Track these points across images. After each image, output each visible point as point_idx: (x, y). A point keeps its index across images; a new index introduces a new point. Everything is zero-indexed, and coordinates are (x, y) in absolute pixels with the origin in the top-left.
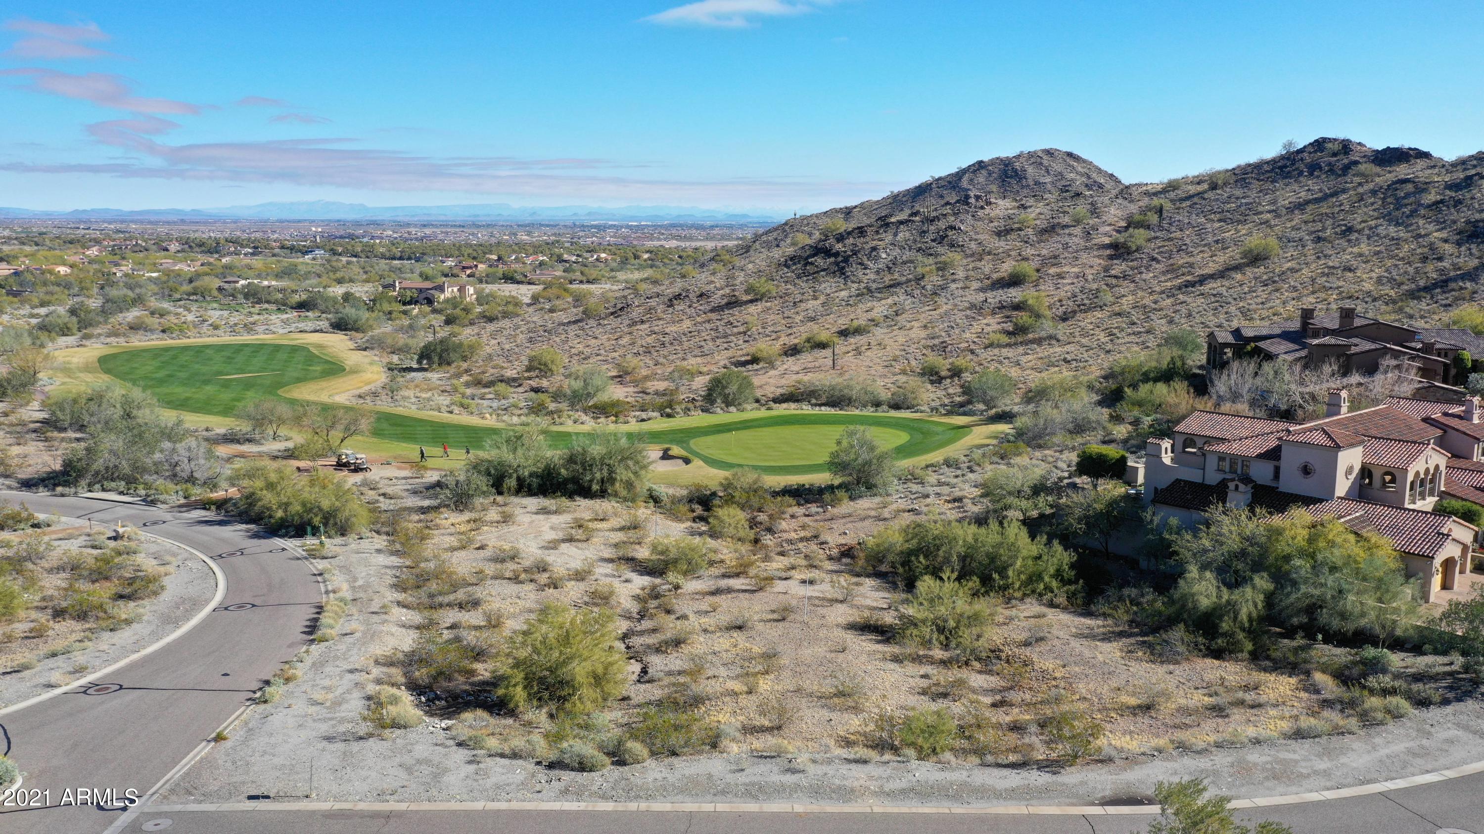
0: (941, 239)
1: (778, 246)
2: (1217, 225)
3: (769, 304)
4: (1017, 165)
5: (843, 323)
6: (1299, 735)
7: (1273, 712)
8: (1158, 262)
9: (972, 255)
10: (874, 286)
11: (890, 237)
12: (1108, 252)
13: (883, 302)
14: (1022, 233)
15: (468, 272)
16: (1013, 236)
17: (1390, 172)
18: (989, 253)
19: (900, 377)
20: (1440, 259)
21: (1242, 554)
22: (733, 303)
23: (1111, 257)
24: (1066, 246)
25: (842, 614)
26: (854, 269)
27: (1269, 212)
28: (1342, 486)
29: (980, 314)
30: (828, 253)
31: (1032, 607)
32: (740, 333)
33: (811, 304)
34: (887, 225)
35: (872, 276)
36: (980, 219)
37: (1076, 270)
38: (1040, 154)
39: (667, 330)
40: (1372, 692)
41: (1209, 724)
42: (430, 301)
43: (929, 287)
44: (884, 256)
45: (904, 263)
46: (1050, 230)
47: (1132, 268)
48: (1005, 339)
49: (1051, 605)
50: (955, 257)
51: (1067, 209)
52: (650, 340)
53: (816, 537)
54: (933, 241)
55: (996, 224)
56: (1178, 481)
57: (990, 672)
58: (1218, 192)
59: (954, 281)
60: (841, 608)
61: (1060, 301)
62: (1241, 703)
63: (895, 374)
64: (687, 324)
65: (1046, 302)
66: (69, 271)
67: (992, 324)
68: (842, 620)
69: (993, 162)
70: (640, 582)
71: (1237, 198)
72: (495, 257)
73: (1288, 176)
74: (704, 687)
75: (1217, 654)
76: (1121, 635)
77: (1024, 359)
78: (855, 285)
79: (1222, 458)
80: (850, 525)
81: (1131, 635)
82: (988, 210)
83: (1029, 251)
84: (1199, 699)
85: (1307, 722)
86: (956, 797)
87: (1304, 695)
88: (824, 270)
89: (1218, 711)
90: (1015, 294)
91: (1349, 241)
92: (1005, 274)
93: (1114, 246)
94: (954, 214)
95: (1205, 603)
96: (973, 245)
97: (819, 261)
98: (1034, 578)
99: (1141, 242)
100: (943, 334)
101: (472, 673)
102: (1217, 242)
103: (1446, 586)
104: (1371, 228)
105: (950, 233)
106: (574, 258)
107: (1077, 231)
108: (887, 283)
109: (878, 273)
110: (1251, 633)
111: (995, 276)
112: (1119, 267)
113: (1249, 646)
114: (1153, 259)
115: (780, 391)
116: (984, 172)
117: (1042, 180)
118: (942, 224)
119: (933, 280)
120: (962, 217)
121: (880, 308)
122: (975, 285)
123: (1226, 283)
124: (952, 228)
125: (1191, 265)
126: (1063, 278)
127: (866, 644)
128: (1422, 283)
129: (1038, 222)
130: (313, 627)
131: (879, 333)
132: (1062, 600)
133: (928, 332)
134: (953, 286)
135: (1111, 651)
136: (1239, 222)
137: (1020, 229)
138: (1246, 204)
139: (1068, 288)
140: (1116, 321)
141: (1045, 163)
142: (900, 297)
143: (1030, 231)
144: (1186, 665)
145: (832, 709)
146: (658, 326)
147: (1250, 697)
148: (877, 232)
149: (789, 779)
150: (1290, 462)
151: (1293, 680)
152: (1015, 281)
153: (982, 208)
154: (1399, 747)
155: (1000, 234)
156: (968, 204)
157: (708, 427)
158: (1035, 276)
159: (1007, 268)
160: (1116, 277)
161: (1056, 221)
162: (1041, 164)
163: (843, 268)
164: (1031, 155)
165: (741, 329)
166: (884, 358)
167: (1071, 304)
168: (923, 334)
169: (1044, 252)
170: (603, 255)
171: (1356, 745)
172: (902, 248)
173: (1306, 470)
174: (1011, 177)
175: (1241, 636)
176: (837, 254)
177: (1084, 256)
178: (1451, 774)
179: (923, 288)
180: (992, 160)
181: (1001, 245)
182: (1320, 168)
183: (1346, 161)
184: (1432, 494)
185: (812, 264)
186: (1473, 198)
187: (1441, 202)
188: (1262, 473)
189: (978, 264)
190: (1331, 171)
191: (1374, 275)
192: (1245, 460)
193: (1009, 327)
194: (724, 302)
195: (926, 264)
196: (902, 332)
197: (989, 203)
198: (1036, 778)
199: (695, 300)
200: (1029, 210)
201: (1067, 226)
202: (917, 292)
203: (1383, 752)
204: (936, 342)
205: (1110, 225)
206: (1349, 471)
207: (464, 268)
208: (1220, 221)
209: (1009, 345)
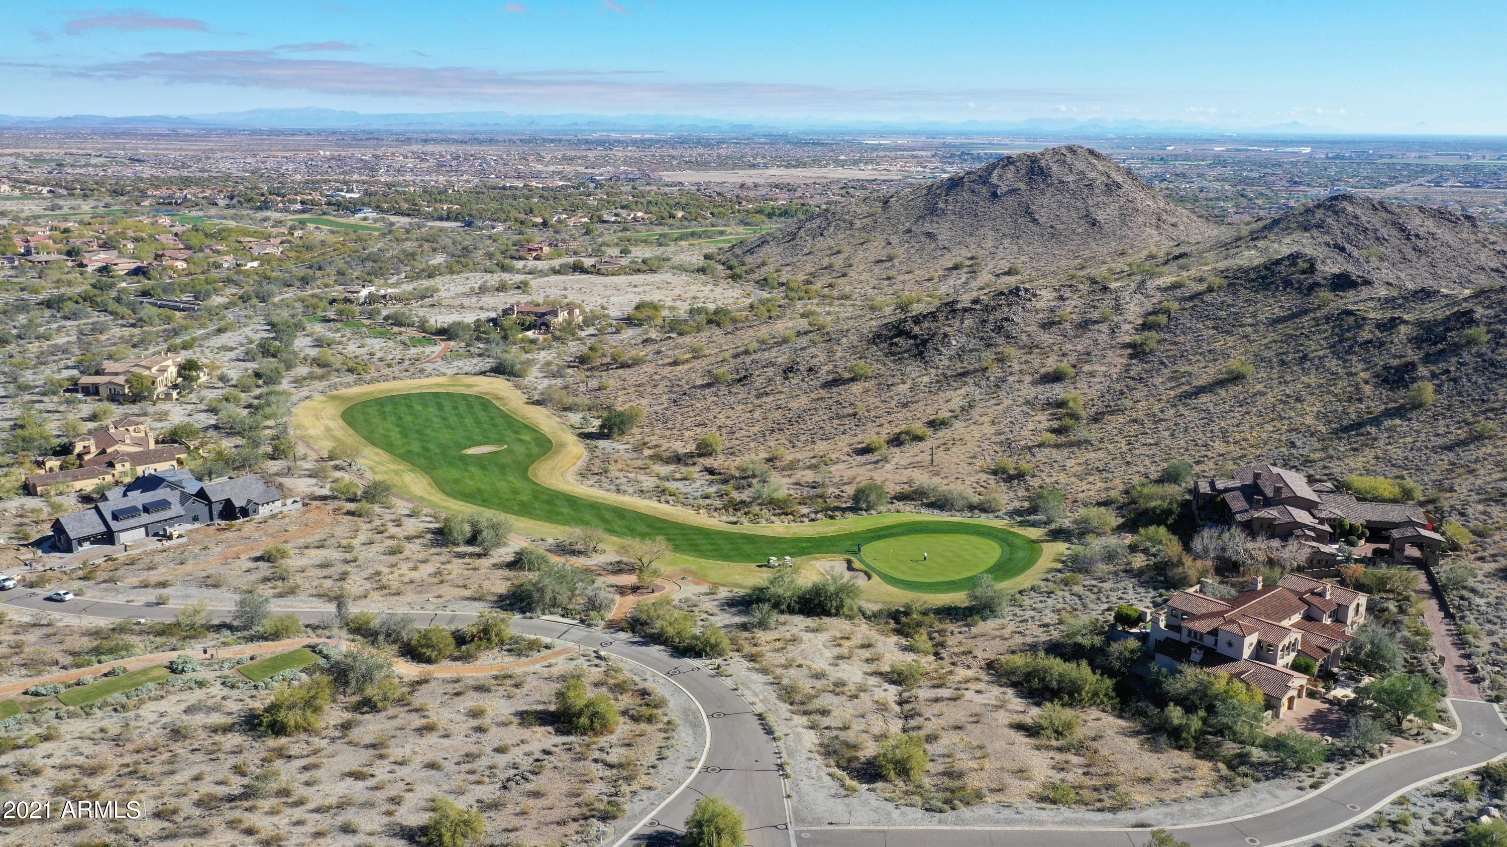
0: (999, 329)
1: (822, 235)
2: (1211, 332)
3: (867, 385)
4: (1043, 162)
5: (929, 413)
6: (1206, 795)
7: (1199, 783)
8: (1166, 367)
9: (1024, 347)
10: (949, 373)
11: (958, 324)
12: (1129, 351)
13: (958, 392)
14: (1062, 327)
15: (534, 254)
16: (1054, 329)
17: (1342, 298)
18: (1037, 347)
19: (981, 475)
20: (1360, 400)
21: (1195, 691)
22: (836, 382)
23: (1132, 357)
24: (1096, 343)
25: (1003, 718)
26: (930, 353)
27: (1251, 325)
28: (1247, 653)
29: (1034, 410)
30: (908, 335)
31: (1094, 713)
32: (850, 415)
33: (902, 388)
34: (954, 311)
35: (947, 363)
36: (1029, 311)
37: (1103, 368)
38: (1064, 151)
39: (790, 406)
40: (1239, 775)
41: (1173, 788)
42: (546, 325)
43: (992, 379)
44: (954, 343)
45: (971, 351)
46: (1085, 325)
47: (1147, 371)
48: (1052, 437)
49: (1104, 711)
50: (1011, 351)
51: (1096, 304)
52: (778, 415)
53: (971, 652)
54: (993, 331)
55: (1041, 316)
56: (1167, 638)
57: (1079, 755)
58: (1215, 294)
59: (1011, 374)
60: (1002, 712)
61: (1092, 400)
62: (1186, 778)
63: (977, 472)
64: (804, 400)
65: (1081, 400)
66: (185, 266)
67: (1042, 420)
68: (1006, 721)
69: (1020, 158)
70: (893, 689)
71: (1228, 306)
72: (539, 220)
73: (1266, 287)
74: (959, 766)
75: (1180, 748)
76: (1136, 733)
77: (1069, 463)
78: (933, 371)
79: (1190, 631)
80: (987, 643)
81: (1143, 733)
82: (1034, 302)
83: (1068, 347)
84: (1170, 775)
85: (1211, 790)
86: (1081, 824)
87: (1213, 773)
88: (906, 351)
89: (1177, 781)
90: (1058, 391)
91: (1303, 369)
92: (1050, 370)
93: (1132, 345)
94: (1009, 305)
95: (1176, 722)
96: (1024, 337)
97: (900, 341)
98: (1095, 694)
99: (1153, 345)
100: (1007, 430)
101: (857, 758)
102: (1210, 351)
103: (1290, 707)
104: (1320, 358)
105: (1006, 324)
106: (613, 219)
107: (1104, 327)
108: (959, 371)
109: (950, 359)
110: (1196, 739)
111: (1043, 371)
112: (1137, 368)
113: (1194, 745)
114: (1162, 363)
115: (898, 489)
116: (1012, 168)
117: (1066, 179)
118: (999, 315)
119: (995, 372)
120: (1014, 308)
121: (956, 398)
122: (1028, 379)
123: (1214, 398)
124: (1007, 319)
125: (1190, 374)
126: (1094, 376)
127: (1019, 738)
128: (1345, 423)
129: (1074, 316)
130: (769, 731)
131: (958, 424)
132: (1109, 708)
133: (996, 427)
134: (1011, 379)
135: (1133, 743)
136: (1228, 332)
137: (1060, 323)
138: (1235, 314)
139: (1098, 386)
140: (1134, 429)
141: (1069, 160)
142: (969, 388)
143: (1067, 325)
144: (1166, 754)
145: (1020, 779)
146: (782, 399)
147: (1190, 775)
148: (947, 319)
149: (1018, 816)
150: (1222, 638)
151: (1210, 764)
152: (1056, 377)
153: (1030, 300)
154: (1242, 803)
155: (1046, 325)
156: (1018, 296)
157: (863, 532)
158: (1073, 373)
159: (1051, 364)
160: (1133, 379)
161: (1088, 316)
162: (1065, 162)
163: (922, 352)
164: (1055, 152)
165: (850, 411)
166: (967, 455)
167: (1100, 404)
168: (992, 429)
169: (1079, 348)
170: (640, 214)
171: (1227, 802)
172: (968, 335)
173: (1230, 644)
174: (1037, 175)
175: (1191, 740)
176: (915, 337)
177: (1110, 353)
178: (1258, 815)
179: (988, 379)
180: (1019, 156)
181: (1045, 338)
182: (1292, 284)
183: (1311, 281)
184: (1293, 650)
185: (896, 344)
186: (1392, 343)
187: (1370, 341)
188: (1209, 641)
189: (1028, 357)
190: (1299, 290)
191: (1315, 409)
192: (1202, 635)
193: (1056, 424)
194: (830, 378)
195: (988, 356)
196: (979, 427)
197: (1035, 296)
198: (1108, 816)
199: (805, 373)
200: (1067, 302)
201: (1097, 322)
202: (983, 383)
203: (1236, 804)
204: (1002, 438)
205: (1130, 323)
206: (1251, 644)
207: (530, 250)
208: (1214, 328)
209: (1058, 446)
